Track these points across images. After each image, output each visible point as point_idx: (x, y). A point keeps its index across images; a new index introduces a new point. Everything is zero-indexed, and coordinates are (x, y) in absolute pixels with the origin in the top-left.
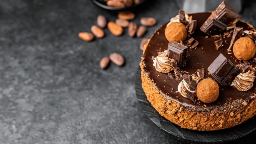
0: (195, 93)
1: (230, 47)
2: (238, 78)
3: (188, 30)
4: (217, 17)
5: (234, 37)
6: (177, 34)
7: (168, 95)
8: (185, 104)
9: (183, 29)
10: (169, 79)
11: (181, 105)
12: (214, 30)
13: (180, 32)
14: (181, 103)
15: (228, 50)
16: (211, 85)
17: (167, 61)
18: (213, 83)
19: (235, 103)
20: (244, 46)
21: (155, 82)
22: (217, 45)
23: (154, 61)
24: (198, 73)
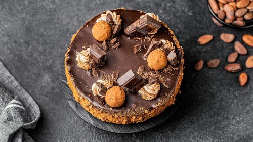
0: (104, 98)
1: (146, 54)
2: (144, 89)
3: (112, 30)
4: (139, 26)
5: (151, 47)
6: (102, 35)
7: (82, 92)
8: (95, 104)
9: (107, 31)
10: (86, 75)
11: (91, 104)
12: (136, 34)
13: (104, 34)
14: (91, 102)
15: (145, 55)
16: (118, 95)
17: (87, 61)
18: (120, 93)
19: (138, 110)
20: (156, 60)
21: (73, 77)
22: (135, 49)
23: (77, 55)
24: (112, 75)
